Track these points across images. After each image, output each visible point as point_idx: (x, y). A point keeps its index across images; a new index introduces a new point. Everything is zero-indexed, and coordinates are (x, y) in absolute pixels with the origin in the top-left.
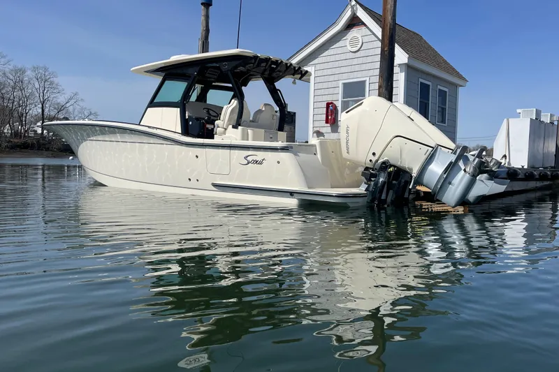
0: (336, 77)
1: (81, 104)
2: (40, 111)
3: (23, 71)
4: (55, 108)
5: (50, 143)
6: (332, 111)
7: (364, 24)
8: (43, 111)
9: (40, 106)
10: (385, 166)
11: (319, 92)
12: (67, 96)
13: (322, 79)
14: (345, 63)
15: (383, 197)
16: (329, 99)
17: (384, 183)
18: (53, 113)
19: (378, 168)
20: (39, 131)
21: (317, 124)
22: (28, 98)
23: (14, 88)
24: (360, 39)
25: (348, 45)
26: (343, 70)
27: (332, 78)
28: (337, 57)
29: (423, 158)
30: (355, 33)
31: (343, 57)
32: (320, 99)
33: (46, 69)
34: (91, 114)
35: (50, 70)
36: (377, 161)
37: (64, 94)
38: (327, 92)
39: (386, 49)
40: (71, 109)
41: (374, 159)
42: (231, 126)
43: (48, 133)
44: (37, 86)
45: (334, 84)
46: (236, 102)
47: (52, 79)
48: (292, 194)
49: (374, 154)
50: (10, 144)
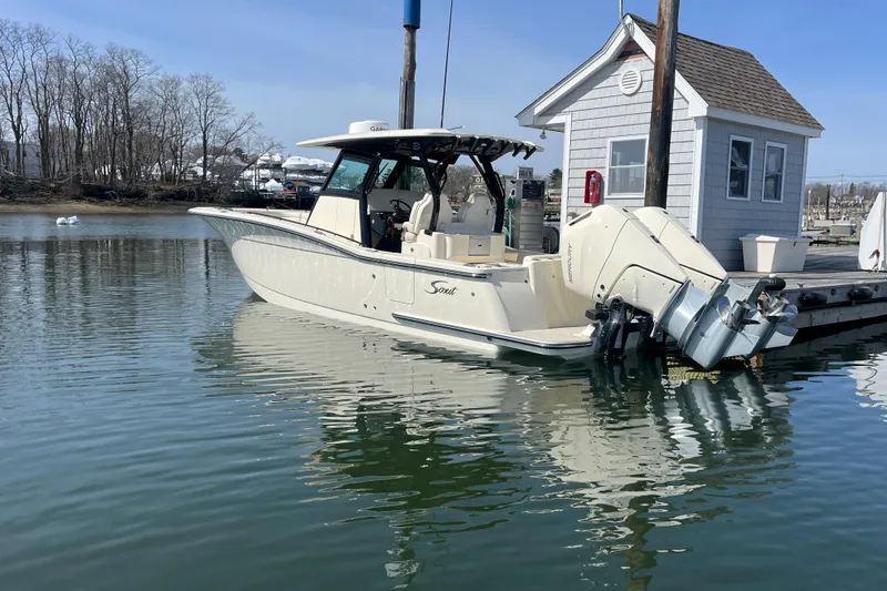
0: (603, 133)
1: (259, 130)
2: (201, 141)
3: (176, 83)
4: (222, 138)
5: (215, 191)
6: (594, 184)
7: (643, 52)
8: (205, 141)
9: (202, 134)
10: (618, 304)
11: (577, 154)
12: (239, 119)
13: (582, 135)
14: (614, 111)
15: (618, 344)
16: (591, 165)
17: (618, 326)
18: (220, 145)
19: (609, 305)
20: (200, 172)
21: (574, 202)
22: (184, 123)
23: (164, 109)
24: (638, 74)
25: (620, 83)
26: (612, 122)
27: (596, 133)
28: (606, 102)
29: (668, 297)
30: (631, 65)
31: (614, 101)
32: (577, 164)
33: (208, 79)
34: (272, 146)
35: (215, 80)
36: (607, 297)
37: (233, 115)
38: (588, 153)
39: (658, 109)
40: (244, 138)
41: (603, 294)
42: (423, 231)
43: (213, 175)
44: (197, 104)
45: (599, 143)
46: (431, 196)
47: (217, 94)
48: (490, 338)
49: (602, 287)
50: (159, 193)
